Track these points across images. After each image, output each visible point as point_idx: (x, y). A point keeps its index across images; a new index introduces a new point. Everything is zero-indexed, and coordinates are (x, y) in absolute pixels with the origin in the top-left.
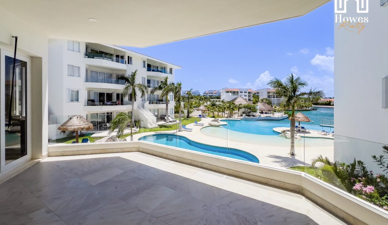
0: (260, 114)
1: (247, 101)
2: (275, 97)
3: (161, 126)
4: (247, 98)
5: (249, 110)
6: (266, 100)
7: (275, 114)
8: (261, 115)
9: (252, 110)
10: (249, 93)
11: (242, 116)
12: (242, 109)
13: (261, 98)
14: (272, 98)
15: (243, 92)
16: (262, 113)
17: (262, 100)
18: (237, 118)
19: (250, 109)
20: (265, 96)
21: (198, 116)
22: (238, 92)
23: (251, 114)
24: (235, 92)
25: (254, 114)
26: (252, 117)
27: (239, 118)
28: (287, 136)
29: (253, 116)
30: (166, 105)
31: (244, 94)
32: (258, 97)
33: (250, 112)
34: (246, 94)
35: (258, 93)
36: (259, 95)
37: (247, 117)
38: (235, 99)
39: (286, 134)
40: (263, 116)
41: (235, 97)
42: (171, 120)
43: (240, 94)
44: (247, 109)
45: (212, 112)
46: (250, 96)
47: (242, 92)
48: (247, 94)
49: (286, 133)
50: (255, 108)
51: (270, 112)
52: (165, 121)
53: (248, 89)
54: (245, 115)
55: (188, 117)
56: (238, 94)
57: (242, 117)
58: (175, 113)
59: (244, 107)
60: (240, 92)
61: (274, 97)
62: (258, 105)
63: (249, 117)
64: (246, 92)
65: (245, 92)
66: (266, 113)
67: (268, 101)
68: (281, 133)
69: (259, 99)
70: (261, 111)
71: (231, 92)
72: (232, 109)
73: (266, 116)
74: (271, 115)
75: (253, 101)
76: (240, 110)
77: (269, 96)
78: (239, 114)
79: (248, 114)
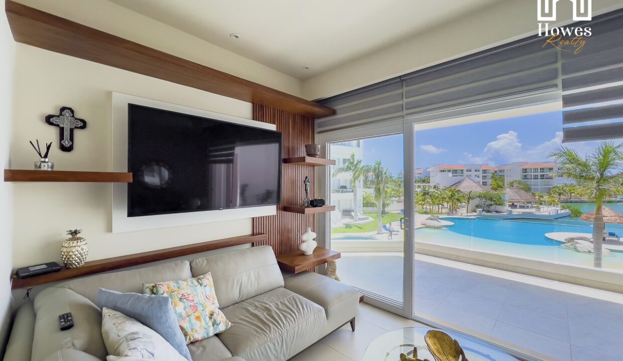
0: (510, 209)
1: (481, 187)
2: (539, 177)
3: (348, 226)
4: (481, 180)
5: (489, 202)
6: (520, 183)
7: (542, 209)
8: (514, 210)
9: (495, 201)
10: (485, 171)
11: (475, 211)
12: (475, 200)
13: (507, 180)
14: (533, 180)
15: (473, 171)
16: (513, 206)
17: (511, 185)
18: (466, 215)
19: (491, 199)
20: (518, 176)
21: (400, 212)
22: (462, 170)
23: (492, 208)
24: (456, 171)
25: (499, 208)
26: (494, 214)
27: (469, 214)
28: (579, 249)
29: (497, 212)
30: (354, 195)
31: (473, 173)
32: (502, 178)
33: (491, 205)
34: (477, 173)
35: (501, 171)
36: (506, 174)
37: (485, 213)
38: (459, 182)
39: (577, 245)
40: (517, 211)
41: (458, 178)
42: (360, 216)
43: (466, 173)
44: (484, 200)
45: (421, 204)
46: (485, 177)
47: (470, 171)
48: (480, 174)
49: (577, 243)
50: (500, 199)
51: (530, 205)
52: (352, 217)
53: (481, 165)
54: (481, 209)
55: (384, 213)
56: (462, 173)
57: (475, 214)
58: (364, 206)
59: (479, 197)
60: (467, 171)
61: (537, 179)
62: (505, 192)
63: (489, 214)
64: (479, 171)
65: (476, 171)
66: (521, 207)
67: (524, 185)
68: (564, 243)
69: (503, 181)
70: (511, 204)
71: (449, 171)
72: (458, 199)
73: (524, 213)
74: (533, 210)
75: (491, 185)
76: (471, 201)
77: (526, 176)
78: (470, 209)
79: (485, 209)
